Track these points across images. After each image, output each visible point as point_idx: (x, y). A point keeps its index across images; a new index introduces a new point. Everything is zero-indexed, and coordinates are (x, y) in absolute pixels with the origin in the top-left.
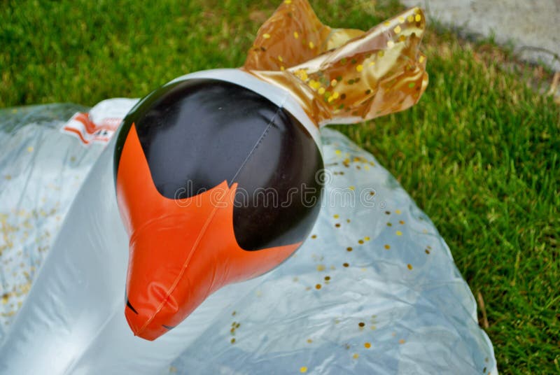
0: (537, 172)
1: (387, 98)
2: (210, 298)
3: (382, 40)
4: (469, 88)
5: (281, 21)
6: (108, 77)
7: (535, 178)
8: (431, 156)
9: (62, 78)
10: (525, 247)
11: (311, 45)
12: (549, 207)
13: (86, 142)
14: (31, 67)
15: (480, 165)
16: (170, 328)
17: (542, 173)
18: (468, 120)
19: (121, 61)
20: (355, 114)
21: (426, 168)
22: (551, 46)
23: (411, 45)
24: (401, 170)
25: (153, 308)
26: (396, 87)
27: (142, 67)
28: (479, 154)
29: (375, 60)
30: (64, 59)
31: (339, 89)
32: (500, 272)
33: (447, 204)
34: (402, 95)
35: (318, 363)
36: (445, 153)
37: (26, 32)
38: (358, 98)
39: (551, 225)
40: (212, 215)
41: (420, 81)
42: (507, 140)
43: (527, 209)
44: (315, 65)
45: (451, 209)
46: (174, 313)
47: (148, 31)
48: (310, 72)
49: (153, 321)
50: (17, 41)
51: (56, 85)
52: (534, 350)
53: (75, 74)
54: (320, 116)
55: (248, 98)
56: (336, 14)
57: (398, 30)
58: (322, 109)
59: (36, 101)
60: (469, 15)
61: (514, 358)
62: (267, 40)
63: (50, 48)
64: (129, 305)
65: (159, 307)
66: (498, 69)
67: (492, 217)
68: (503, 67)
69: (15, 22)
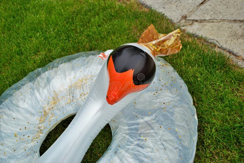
0: (210, 69)
1: (171, 50)
2: (126, 96)
3: (170, 36)
4: (195, 48)
5: (147, 32)
6: (110, 45)
7: (210, 70)
8: (185, 64)
9: (100, 45)
10: (206, 87)
11: (155, 38)
12: (213, 77)
13: (103, 60)
14: (93, 42)
15: (197, 67)
16: (116, 102)
17: (212, 69)
18: (194, 56)
19: (114, 41)
20: (164, 54)
21: (184, 67)
22: (216, 39)
23: (177, 38)
24: (178, 68)
25: (112, 97)
26: (174, 48)
27: (118, 42)
28: (197, 64)
29: (169, 41)
30: (101, 40)
31: (160, 48)
32: (200, 92)
33: (188, 76)
34: (175, 50)
35: (155, 112)
36: (189, 64)
37: (92, 34)
38: (164, 50)
39: (213, 81)
40: (128, 77)
41: (180, 46)
42: (204, 61)
43: (207, 78)
44: (154, 42)
45: (189, 77)
46: (117, 99)
47: (120, 34)
48: (153, 44)
49: (112, 101)
50: (90, 36)
51: (99, 46)
52: (207, 111)
53: (103, 44)
54: (155, 54)
55: (138, 50)
56: (164, 30)
57: (174, 34)
58: (155, 53)
59: (94, 50)
60: (197, 31)
61: (202, 113)
62: (144, 36)
63: (98, 38)
64: (107, 97)
65: (114, 97)
66: (202, 44)
67: (199, 79)
68: (204, 43)
69: (90, 32)
